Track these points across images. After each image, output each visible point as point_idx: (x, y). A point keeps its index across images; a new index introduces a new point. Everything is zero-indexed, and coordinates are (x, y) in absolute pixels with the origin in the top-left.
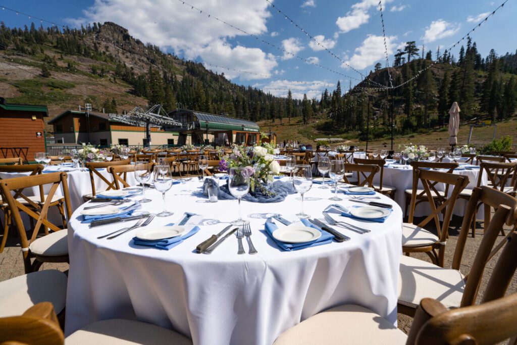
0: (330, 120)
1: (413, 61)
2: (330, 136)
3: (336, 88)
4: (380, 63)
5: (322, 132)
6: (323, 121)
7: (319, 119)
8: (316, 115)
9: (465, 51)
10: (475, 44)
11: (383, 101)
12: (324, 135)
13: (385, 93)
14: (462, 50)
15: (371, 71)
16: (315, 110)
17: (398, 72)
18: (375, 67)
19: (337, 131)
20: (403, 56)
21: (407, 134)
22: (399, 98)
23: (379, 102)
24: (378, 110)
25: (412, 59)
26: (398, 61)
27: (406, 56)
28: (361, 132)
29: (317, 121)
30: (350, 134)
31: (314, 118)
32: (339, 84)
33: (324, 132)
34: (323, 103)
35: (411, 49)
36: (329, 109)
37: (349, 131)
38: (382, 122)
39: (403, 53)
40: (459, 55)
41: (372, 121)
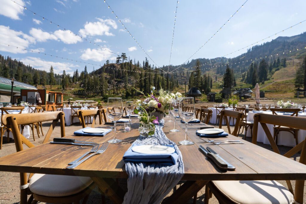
0: (82, 89)
1: (126, 63)
2: (85, 99)
3: (84, 70)
4: (109, 60)
5: (77, 96)
6: (77, 89)
7: (74, 87)
8: (71, 85)
9: (145, 63)
10: (148, 61)
11: (113, 81)
12: (79, 98)
13: (113, 77)
14: (144, 62)
15: (105, 64)
16: (70, 81)
17: (118, 67)
18: (106, 62)
19: (87, 96)
20: (120, 59)
21: (129, 99)
22: (120, 80)
23: (110, 81)
24: (110, 85)
25: (124, 62)
26: (118, 61)
27: (122, 59)
28: (103, 97)
29: (73, 89)
30: (96, 98)
31: (70, 87)
32: (86, 68)
33: (79, 96)
34: (75, 78)
35: (124, 56)
36: (80, 82)
37: (96, 97)
38: (113, 92)
39: (120, 58)
40: (143, 64)
41: (107, 91)
